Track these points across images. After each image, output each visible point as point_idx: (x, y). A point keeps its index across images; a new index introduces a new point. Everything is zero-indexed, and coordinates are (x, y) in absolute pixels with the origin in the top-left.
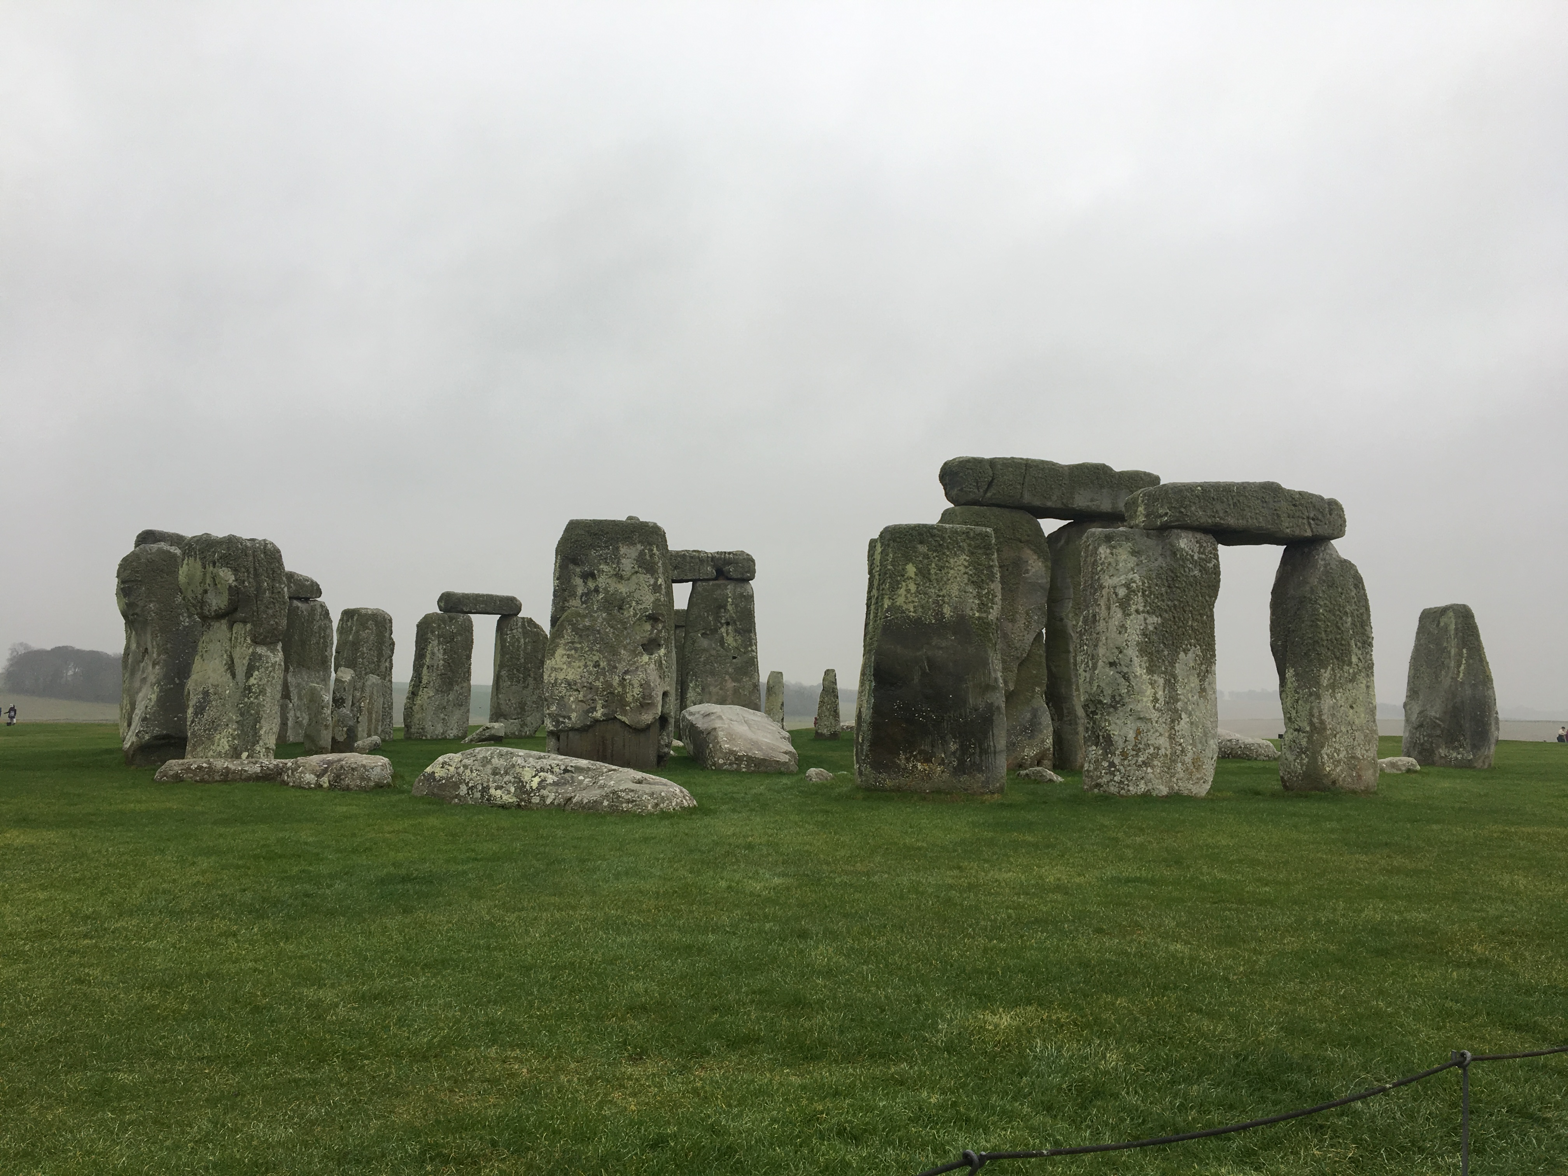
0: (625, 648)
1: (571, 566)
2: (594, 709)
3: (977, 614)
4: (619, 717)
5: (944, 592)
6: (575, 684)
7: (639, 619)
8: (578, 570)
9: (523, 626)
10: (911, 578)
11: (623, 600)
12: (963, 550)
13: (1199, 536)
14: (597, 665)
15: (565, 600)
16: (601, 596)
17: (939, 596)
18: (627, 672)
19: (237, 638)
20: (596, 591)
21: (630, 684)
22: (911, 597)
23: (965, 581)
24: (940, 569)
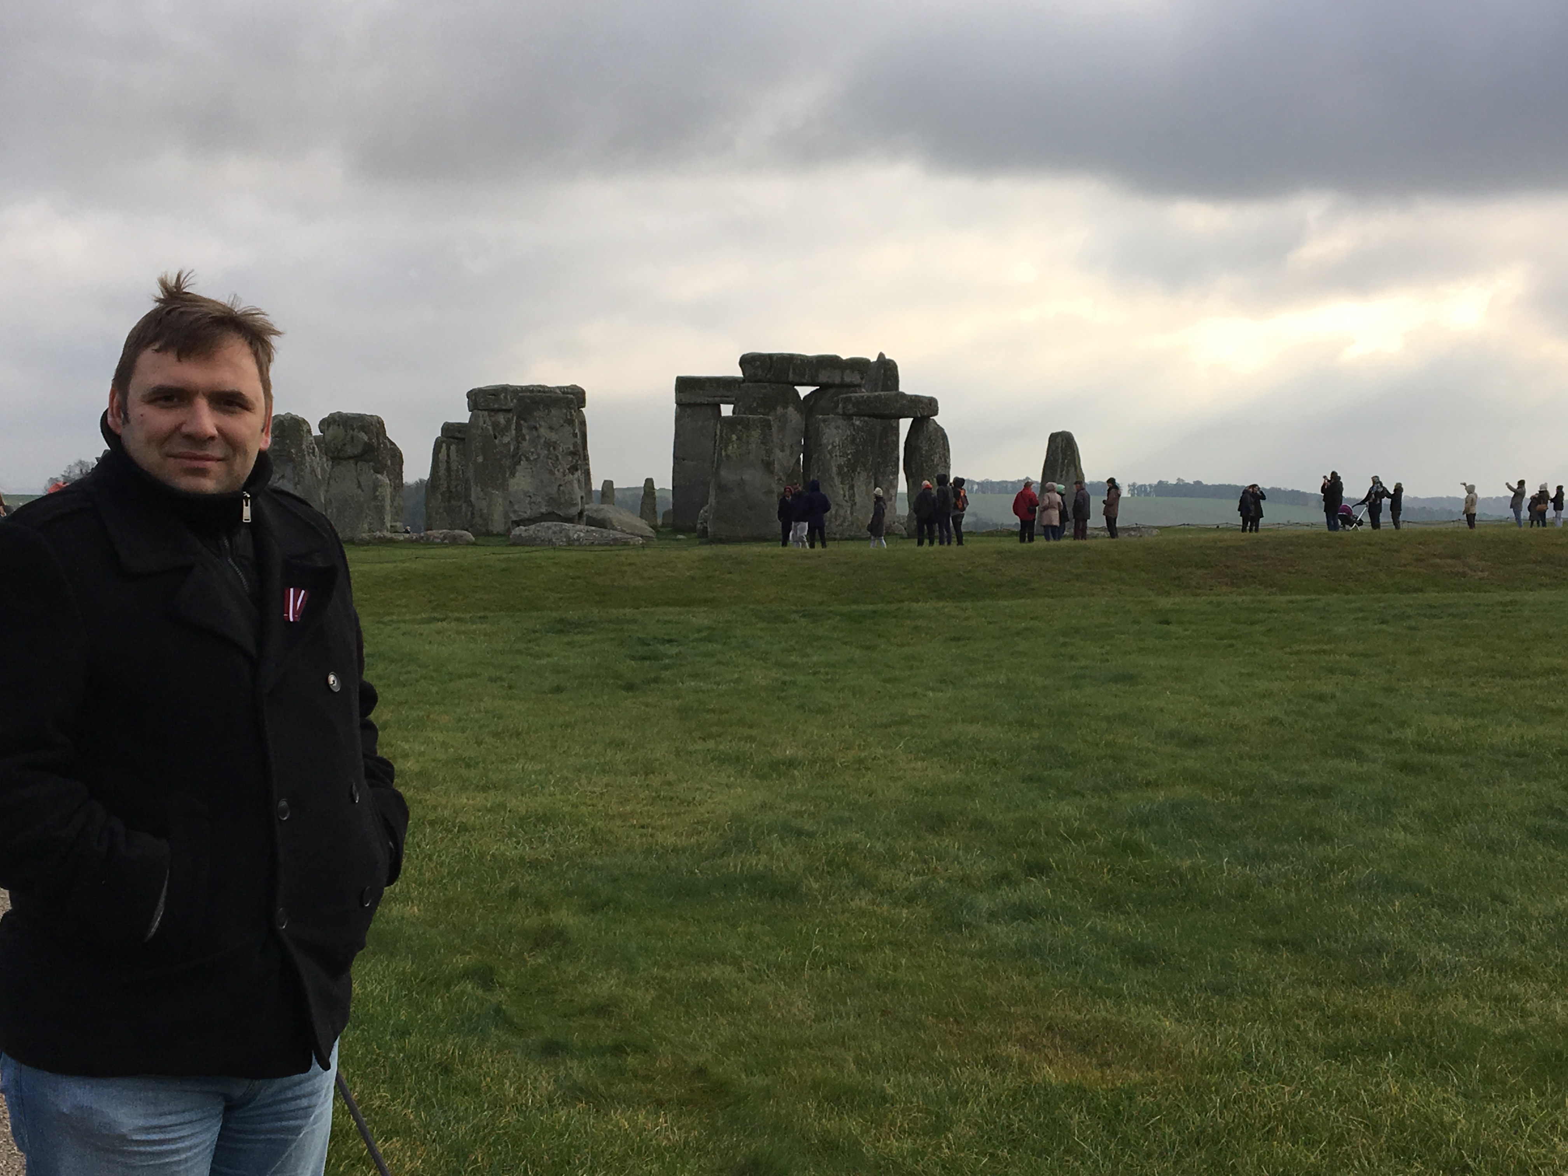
0: (558, 470)
1: (522, 422)
2: (540, 507)
4: (556, 512)
5: (750, 447)
6: (528, 492)
7: (565, 454)
8: (526, 424)
11: (555, 442)
14: (542, 481)
15: (519, 443)
16: (542, 440)
17: (748, 450)
18: (560, 485)
19: (361, 470)
20: (539, 437)
21: (563, 492)
22: (734, 450)
23: (759, 443)
24: (747, 437)
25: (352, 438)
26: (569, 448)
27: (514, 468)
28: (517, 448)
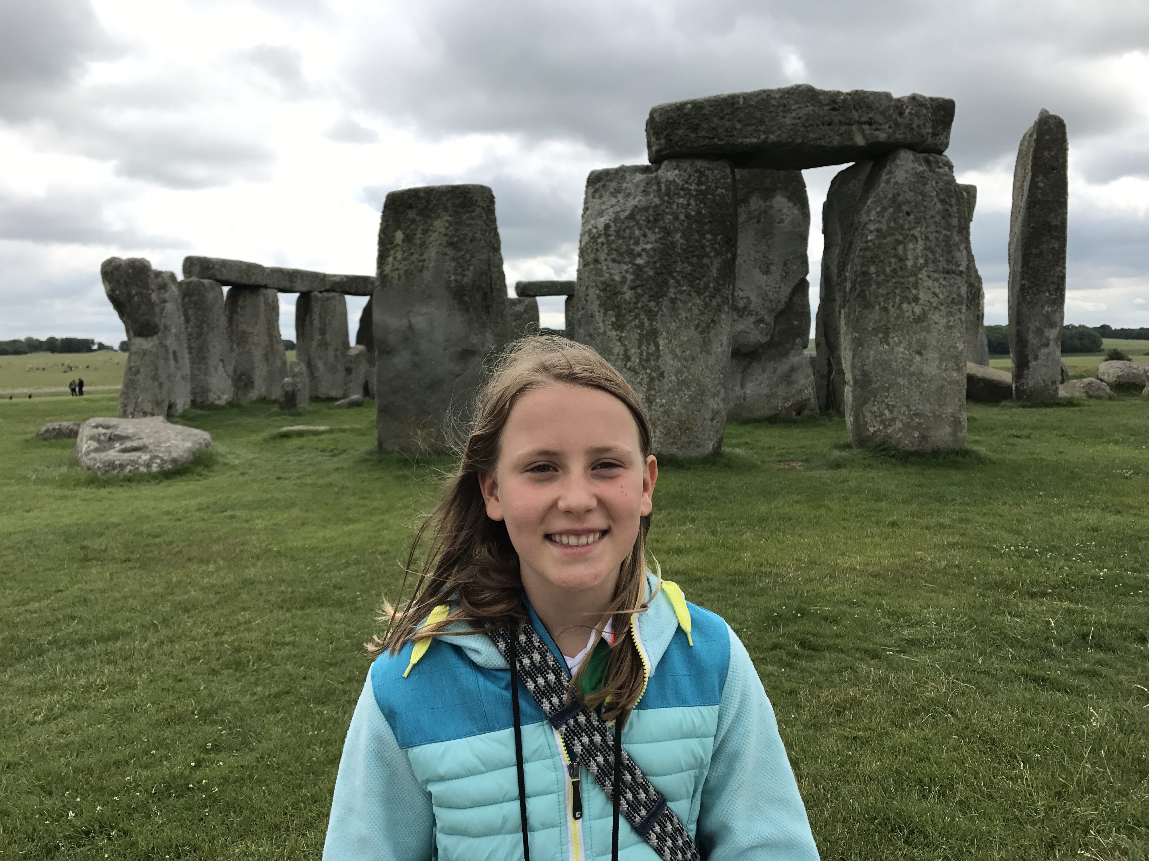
3: (453, 278)
5: (425, 256)
10: (399, 245)
12: (446, 210)
13: (700, 164)
17: (420, 261)
22: (397, 265)
23: (445, 243)
24: (425, 232)
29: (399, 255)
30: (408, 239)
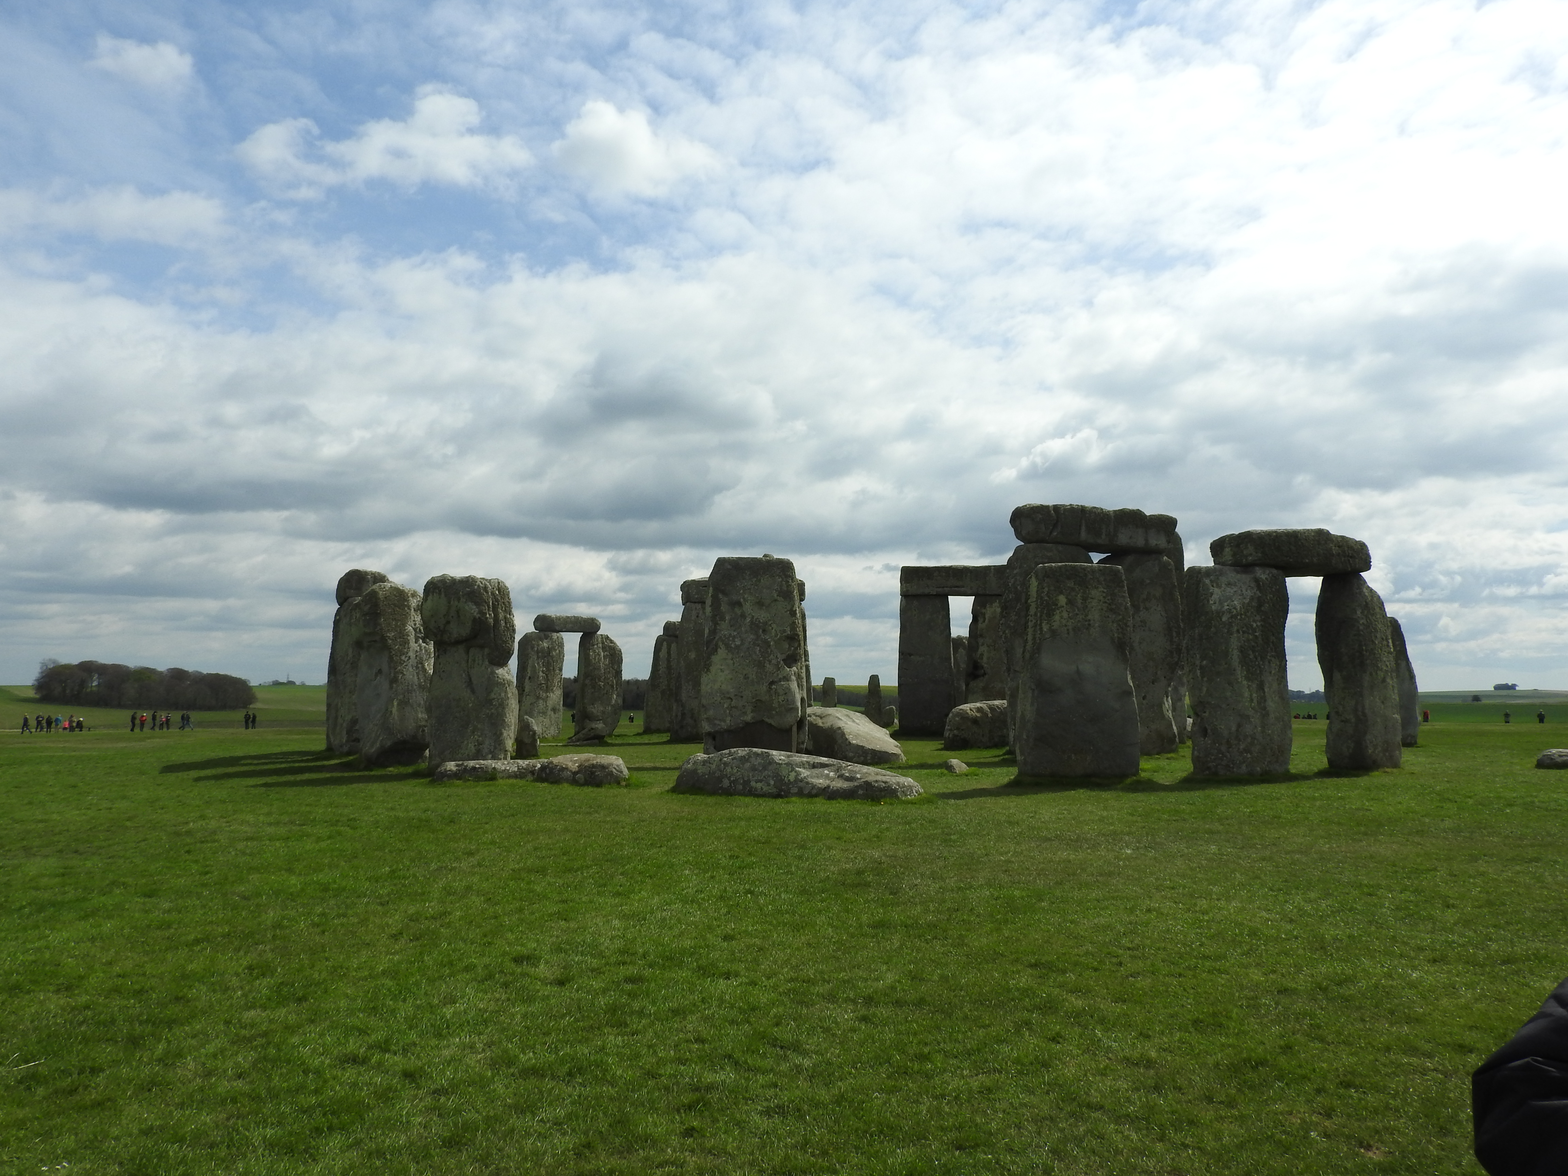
0: (770, 661)
1: (720, 596)
2: (745, 713)
4: (767, 720)
5: (1090, 617)
6: (728, 693)
7: (779, 639)
8: (726, 599)
9: (603, 643)
10: (1063, 607)
11: (765, 623)
12: (1101, 584)
13: (1273, 570)
14: (746, 677)
15: (716, 624)
16: (748, 620)
17: (1086, 621)
18: (772, 683)
19: (474, 661)
20: (743, 616)
21: (776, 692)
22: (1064, 622)
23: (1105, 609)
24: (1085, 599)
25: (458, 612)
26: (784, 631)
27: (709, 658)
28: (713, 632)
29: (1065, 615)
30: (1070, 602)
